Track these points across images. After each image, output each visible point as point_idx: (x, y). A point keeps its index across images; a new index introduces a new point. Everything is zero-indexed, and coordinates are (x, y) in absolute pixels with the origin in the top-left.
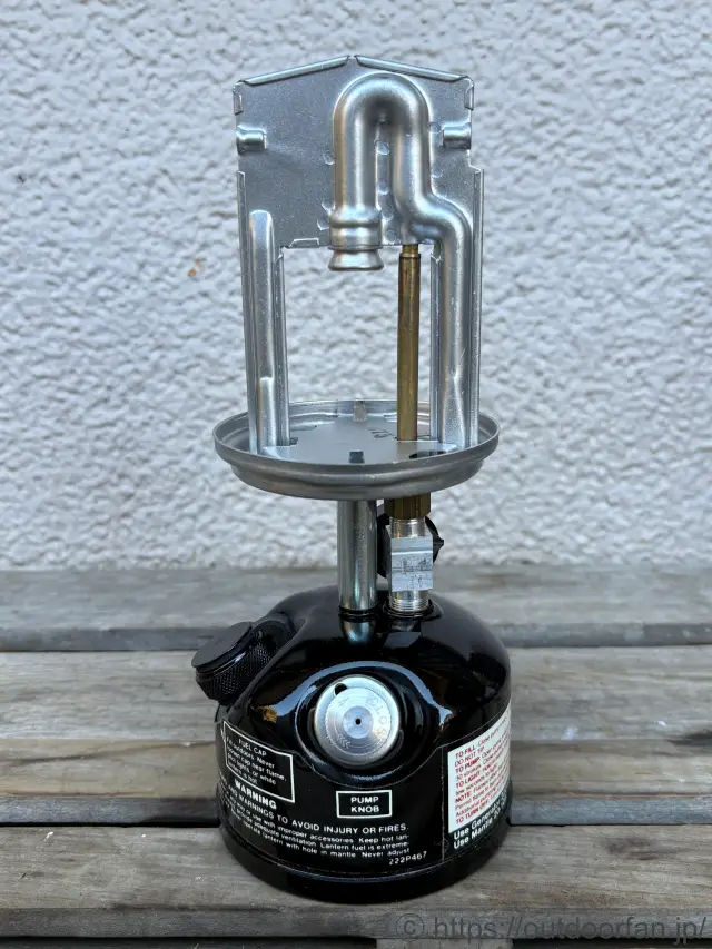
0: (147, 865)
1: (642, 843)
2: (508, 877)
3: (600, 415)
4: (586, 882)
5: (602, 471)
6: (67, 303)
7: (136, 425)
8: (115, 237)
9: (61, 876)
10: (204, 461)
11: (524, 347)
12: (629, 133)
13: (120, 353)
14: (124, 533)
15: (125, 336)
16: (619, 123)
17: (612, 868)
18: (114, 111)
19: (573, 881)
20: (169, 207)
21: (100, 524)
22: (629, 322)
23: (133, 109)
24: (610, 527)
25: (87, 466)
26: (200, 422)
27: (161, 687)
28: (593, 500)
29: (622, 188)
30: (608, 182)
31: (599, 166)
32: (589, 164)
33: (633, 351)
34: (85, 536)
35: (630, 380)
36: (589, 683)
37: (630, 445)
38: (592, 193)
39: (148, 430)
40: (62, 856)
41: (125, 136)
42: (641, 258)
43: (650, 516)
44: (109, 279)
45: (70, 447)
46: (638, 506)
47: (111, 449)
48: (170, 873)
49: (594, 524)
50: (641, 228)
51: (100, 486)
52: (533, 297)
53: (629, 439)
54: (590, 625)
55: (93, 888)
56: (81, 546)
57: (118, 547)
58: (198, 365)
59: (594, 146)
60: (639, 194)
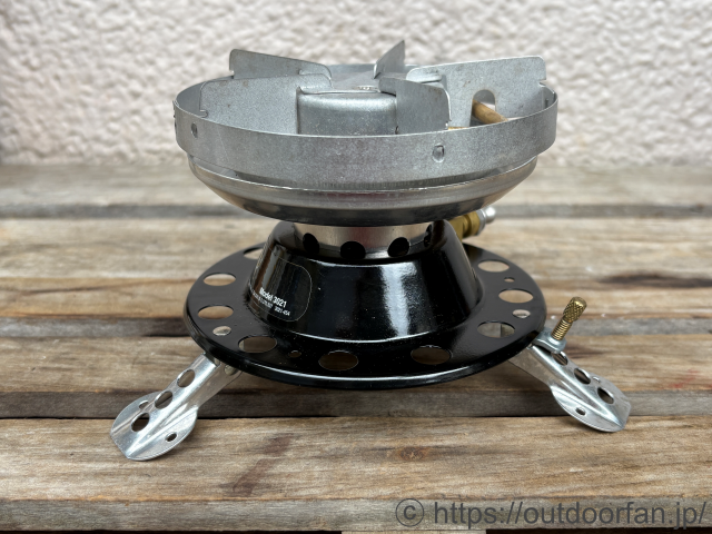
3: (554, 29)
7: (143, 29)
9: (65, 369)
10: (204, 64)
14: (133, 128)
21: (114, 120)
34: (101, 131)
37: (578, 57)
39: (153, 34)
40: (66, 356)
46: (582, 112)
47: (122, 52)
53: (577, 51)
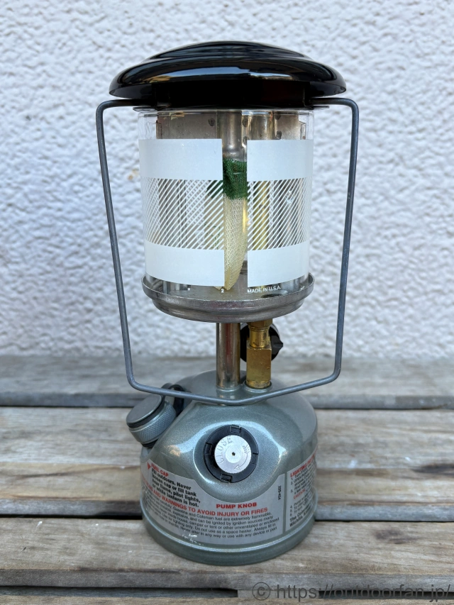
0: (99, 544)
1: (396, 533)
2: (316, 553)
3: (373, 269)
4: (362, 557)
5: (373, 302)
6: (55, 194)
7: (95, 268)
8: (84, 154)
9: (47, 549)
11: (329, 227)
12: (396, 99)
13: (86, 224)
15: (90, 214)
16: (390, 93)
17: (379, 549)
18: (85, 78)
19: (355, 556)
20: (117, 138)
22: (392, 214)
23: (97, 78)
24: (377, 335)
25: (65, 292)
26: (133, 267)
27: (106, 431)
28: (368, 319)
29: (391, 132)
30: (383, 129)
31: (377, 119)
32: (371, 117)
33: (395, 231)
34: (63, 334)
35: (392, 248)
36: (364, 433)
38: (372, 135)
39: (102, 271)
40: (46, 537)
41: (91, 94)
42: (401, 175)
43: (401, 329)
44: (80, 180)
45: (55, 280)
47: (80, 282)
48: (113, 548)
49: (368, 334)
50: (401, 157)
51: (72, 304)
52: (336, 197)
54: (364, 395)
55: (66, 557)
56: (61, 339)
57: (83, 340)
58: (132, 233)
59: (375, 107)
60: (401, 136)
